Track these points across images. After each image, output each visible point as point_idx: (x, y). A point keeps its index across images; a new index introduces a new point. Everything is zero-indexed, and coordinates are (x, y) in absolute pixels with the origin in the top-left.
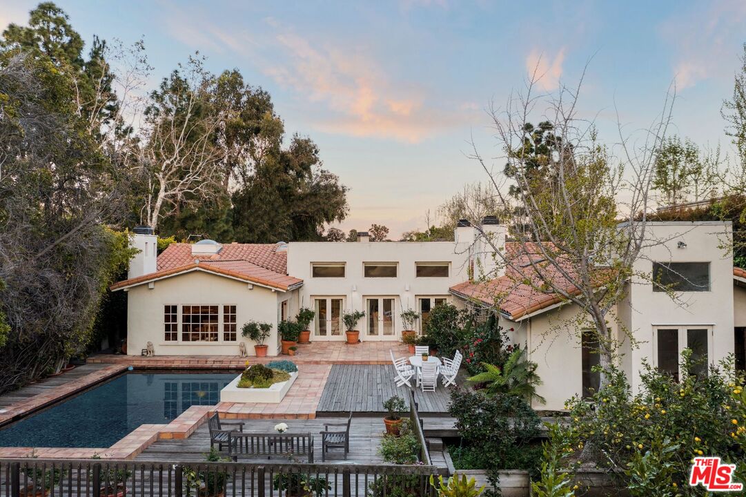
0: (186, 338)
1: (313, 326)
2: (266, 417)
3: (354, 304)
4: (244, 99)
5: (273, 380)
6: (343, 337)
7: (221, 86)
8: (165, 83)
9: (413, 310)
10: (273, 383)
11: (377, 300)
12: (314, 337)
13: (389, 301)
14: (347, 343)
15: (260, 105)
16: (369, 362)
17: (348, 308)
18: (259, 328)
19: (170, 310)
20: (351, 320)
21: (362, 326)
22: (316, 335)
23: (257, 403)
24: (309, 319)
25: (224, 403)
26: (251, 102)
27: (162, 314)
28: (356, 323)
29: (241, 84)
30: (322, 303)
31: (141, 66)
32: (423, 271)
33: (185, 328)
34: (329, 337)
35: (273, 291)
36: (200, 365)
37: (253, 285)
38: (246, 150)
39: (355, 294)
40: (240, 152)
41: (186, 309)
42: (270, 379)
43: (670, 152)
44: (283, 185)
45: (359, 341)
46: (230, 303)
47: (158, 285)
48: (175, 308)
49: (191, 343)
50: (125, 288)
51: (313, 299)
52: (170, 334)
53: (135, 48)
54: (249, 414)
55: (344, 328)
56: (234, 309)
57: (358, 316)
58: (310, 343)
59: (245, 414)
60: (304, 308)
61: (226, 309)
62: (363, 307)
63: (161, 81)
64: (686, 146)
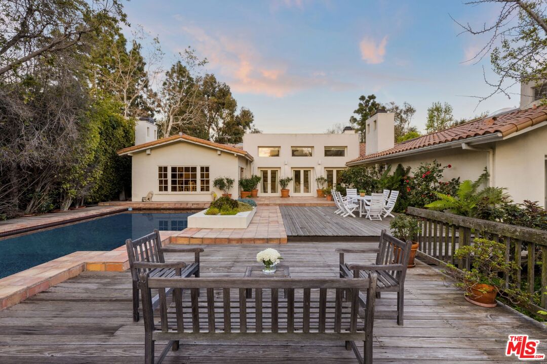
0: (174, 189)
1: (259, 186)
2: (234, 242)
3: (286, 173)
4: (217, 89)
5: (238, 209)
6: (279, 194)
7: (206, 82)
8: (173, 68)
9: (323, 177)
10: (239, 212)
11: (300, 171)
12: (260, 194)
13: (307, 171)
14: (281, 197)
15: (225, 92)
16: (305, 204)
17: (281, 175)
18: (225, 181)
19: (163, 170)
20: (284, 183)
21: (291, 186)
22: (261, 192)
23: (224, 229)
24: (257, 182)
25: (191, 228)
26: (221, 90)
27: (157, 173)
28: (287, 184)
29: (215, 82)
30: (265, 173)
31: (157, 52)
32: (329, 152)
33: (174, 182)
34: (269, 194)
35: (235, 155)
36: (182, 206)
37: (221, 151)
38: (218, 115)
39: (286, 166)
40: (215, 116)
41: (174, 169)
42: (235, 209)
43: (435, 110)
44: (236, 132)
45: (289, 196)
46: (205, 165)
47: (153, 152)
48: (166, 169)
49: (177, 192)
50: (129, 153)
51: (260, 170)
52: (163, 187)
53: (153, 41)
54: (216, 239)
55: (279, 188)
56: (207, 169)
57: (289, 180)
58: (258, 197)
59: (211, 239)
60: (254, 175)
61: (202, 169)
62: (291, 175)
63: (171, 66)
64: (444, 107)
